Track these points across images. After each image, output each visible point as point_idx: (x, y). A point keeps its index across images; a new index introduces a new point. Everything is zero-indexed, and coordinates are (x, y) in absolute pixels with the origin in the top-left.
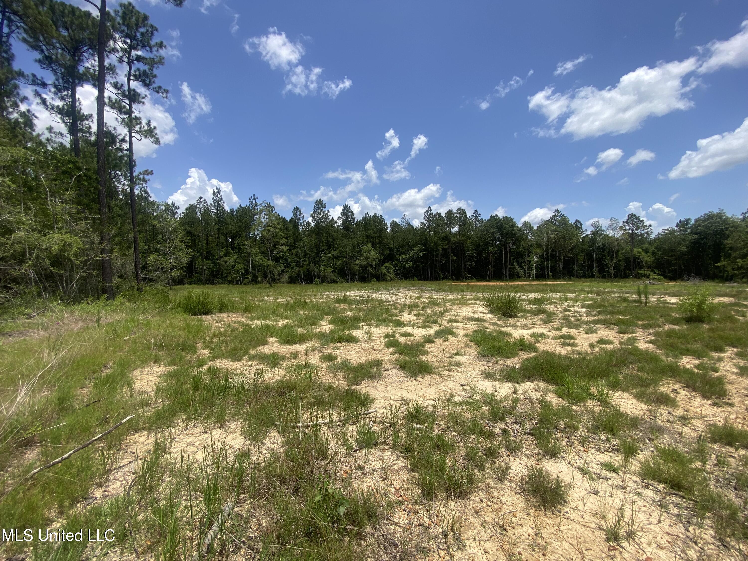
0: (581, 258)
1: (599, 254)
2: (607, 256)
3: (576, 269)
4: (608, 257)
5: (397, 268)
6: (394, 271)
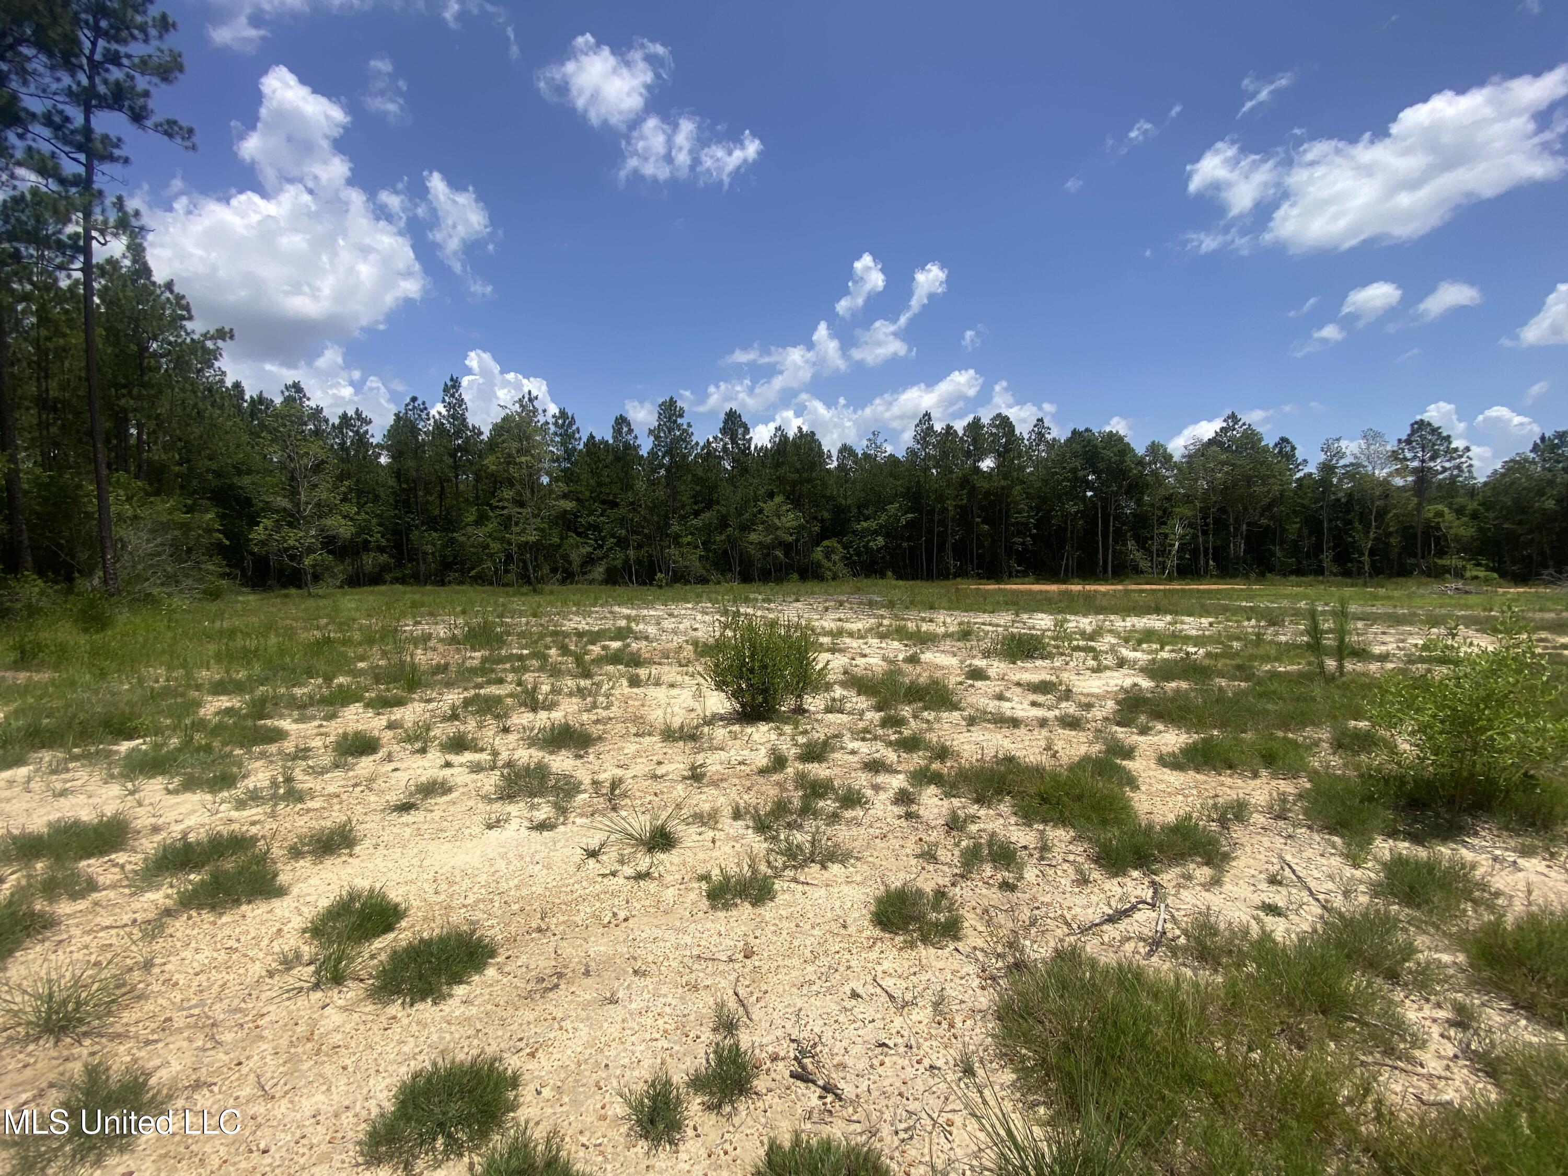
0: (1293, 527)
1: (1338, 519)
2: (1357, 524)
3: (1279, 554)
4: (1360, 527)
5: (851, 550)
6: (844, 558)
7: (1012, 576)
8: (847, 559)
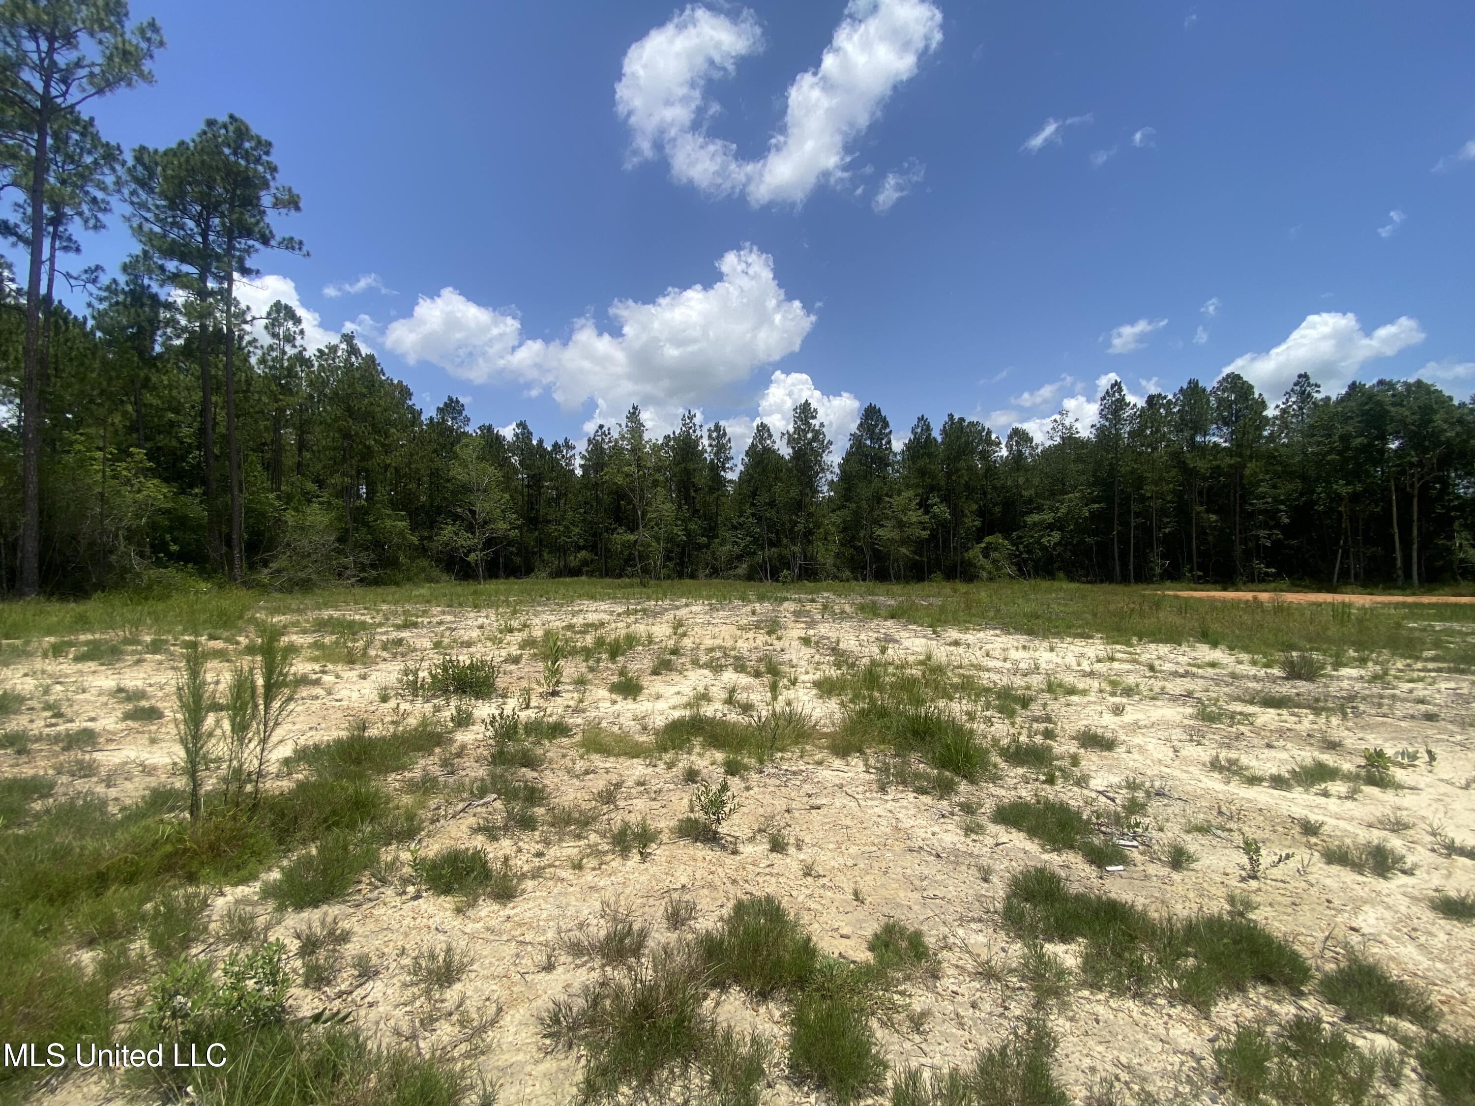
5: (1021, 547)
6: (1011, 556)
7: (1255, 580)
8: (1016, 556)
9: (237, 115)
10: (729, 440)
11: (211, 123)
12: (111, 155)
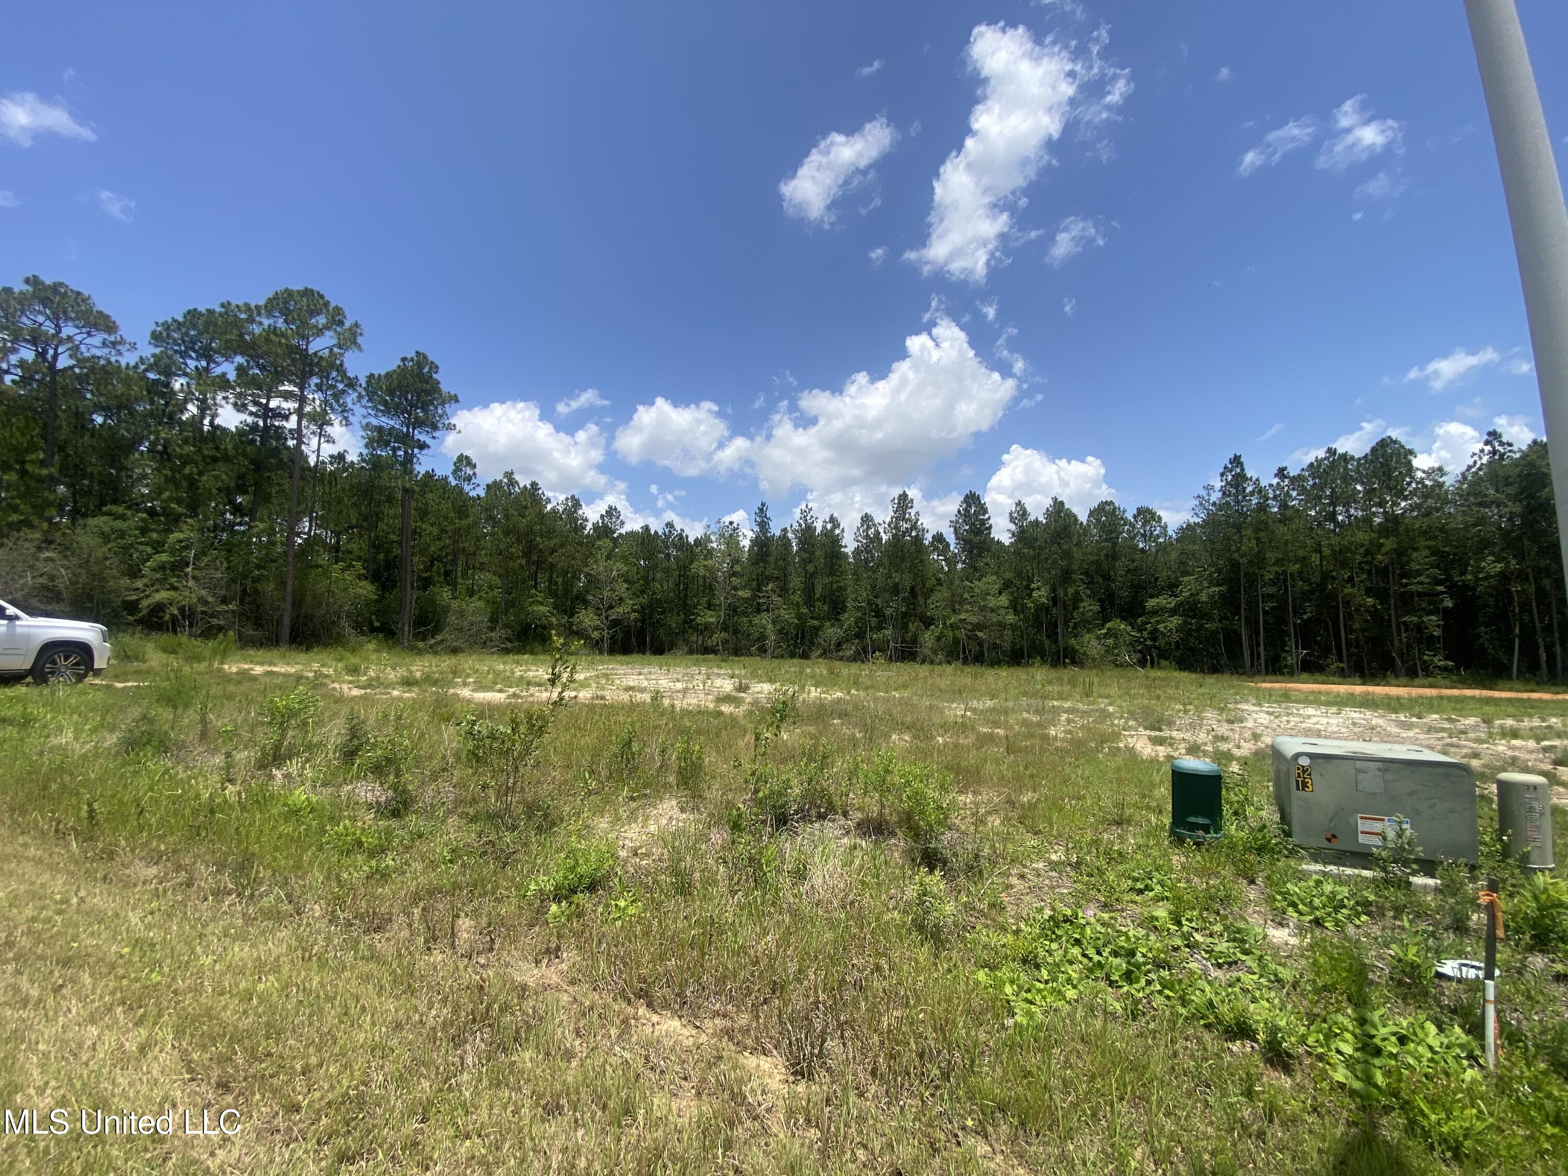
9: (420, 350)
10: (843, 531)
11: (404, 359)
12: (352, 384)
